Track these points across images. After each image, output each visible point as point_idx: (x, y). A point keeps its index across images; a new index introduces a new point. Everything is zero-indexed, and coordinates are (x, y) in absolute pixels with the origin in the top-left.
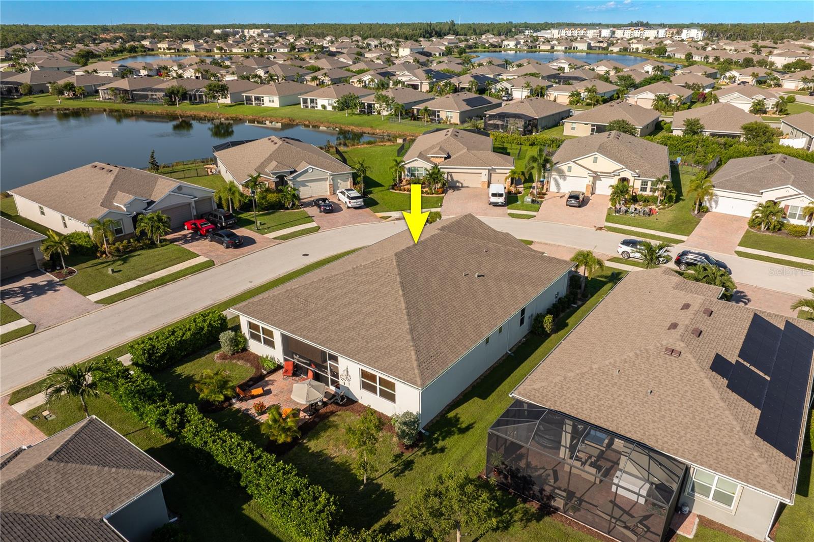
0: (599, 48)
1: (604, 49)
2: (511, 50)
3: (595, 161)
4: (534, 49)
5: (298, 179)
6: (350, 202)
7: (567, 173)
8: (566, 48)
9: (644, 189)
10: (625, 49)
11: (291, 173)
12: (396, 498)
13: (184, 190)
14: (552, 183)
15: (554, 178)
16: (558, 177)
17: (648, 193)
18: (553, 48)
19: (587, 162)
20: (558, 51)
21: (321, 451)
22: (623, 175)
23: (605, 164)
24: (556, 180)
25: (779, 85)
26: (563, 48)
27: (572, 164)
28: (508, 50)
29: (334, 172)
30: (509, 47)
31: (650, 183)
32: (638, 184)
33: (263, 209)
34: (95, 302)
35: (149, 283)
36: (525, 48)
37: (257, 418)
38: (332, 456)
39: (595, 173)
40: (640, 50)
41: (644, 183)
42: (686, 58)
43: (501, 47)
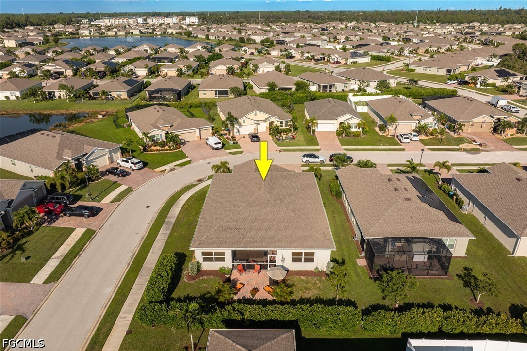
0: (148, 32)
1: (150, 33)
2: (87, 36)
3: (256, 114)
4: (103, 35)
5: (89, 159)
6: (135, 166)
7: (243, 124)
8: (126, 33)
9: (282, 126)
10: (165, 33)
11: (84, 155)
12: (353, 300)
13: (27, 186)
14: (236, 131)
15: (236, 128)
16: (238, 127)
17: (284, 127)
18: (116, 34)
19: (251, 116)
20: (121, 36)
21: (301, 298)
22: (271, 120)
23: (261, 116)
24: (237, 128)
25: (269, 54)
26: (124, 34)
27: (244, 118)
28: (85, 36)
29: (110, 149)
30: (84, 34)
31: (284, 122)
32: (279, 124)
33: (77, 185)
34: (43, 283)
35: (66, 257)
36: (97, 35)
37: (254, 299)
38: (308, 297)
39: (257, 121)
40: (174, 33)
41: (282, 122)
42: (206, 38)
43: (78, 34)
